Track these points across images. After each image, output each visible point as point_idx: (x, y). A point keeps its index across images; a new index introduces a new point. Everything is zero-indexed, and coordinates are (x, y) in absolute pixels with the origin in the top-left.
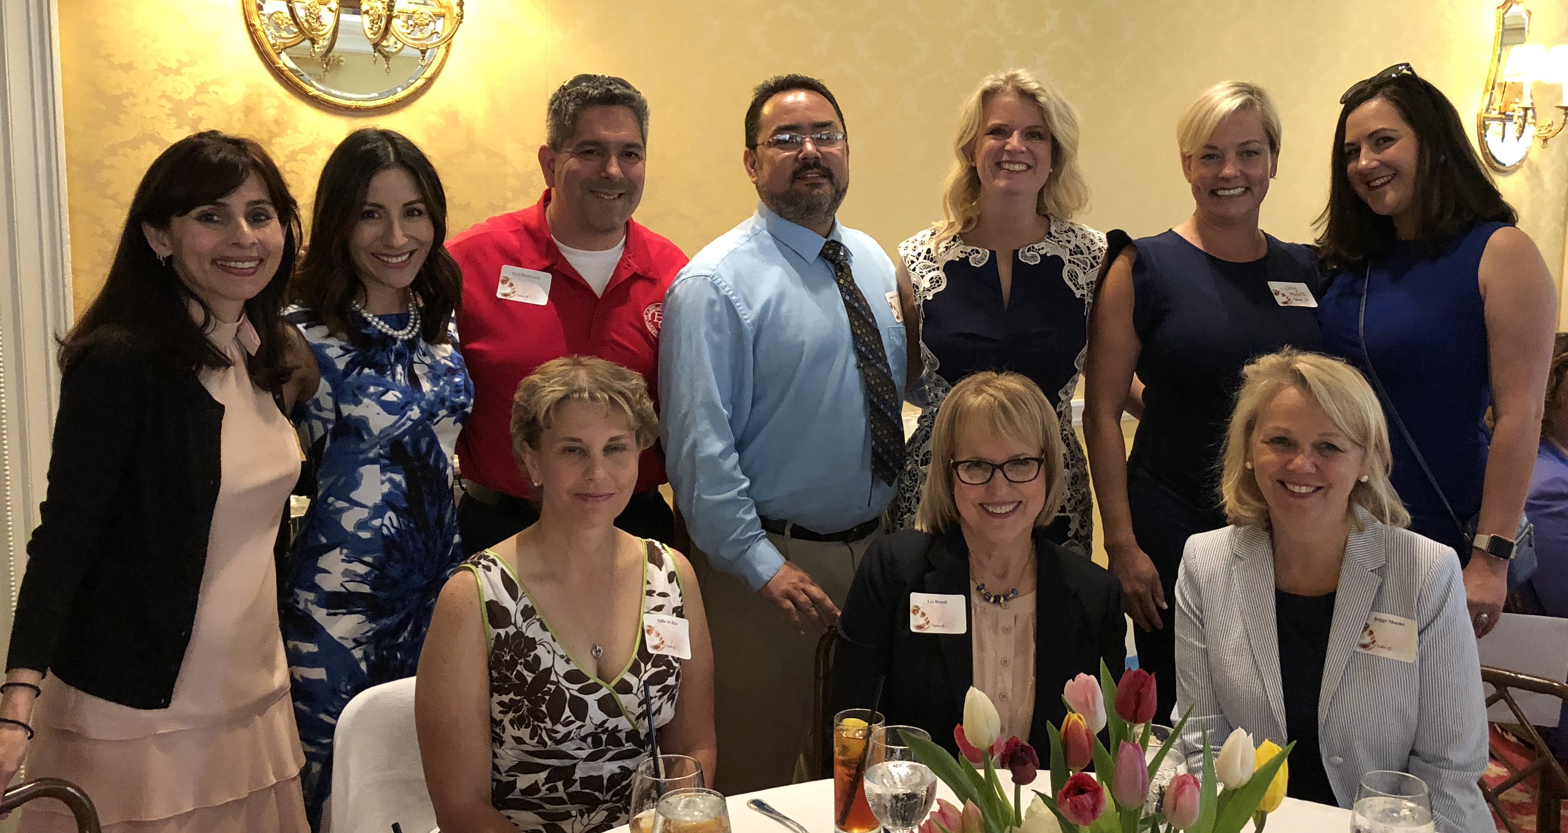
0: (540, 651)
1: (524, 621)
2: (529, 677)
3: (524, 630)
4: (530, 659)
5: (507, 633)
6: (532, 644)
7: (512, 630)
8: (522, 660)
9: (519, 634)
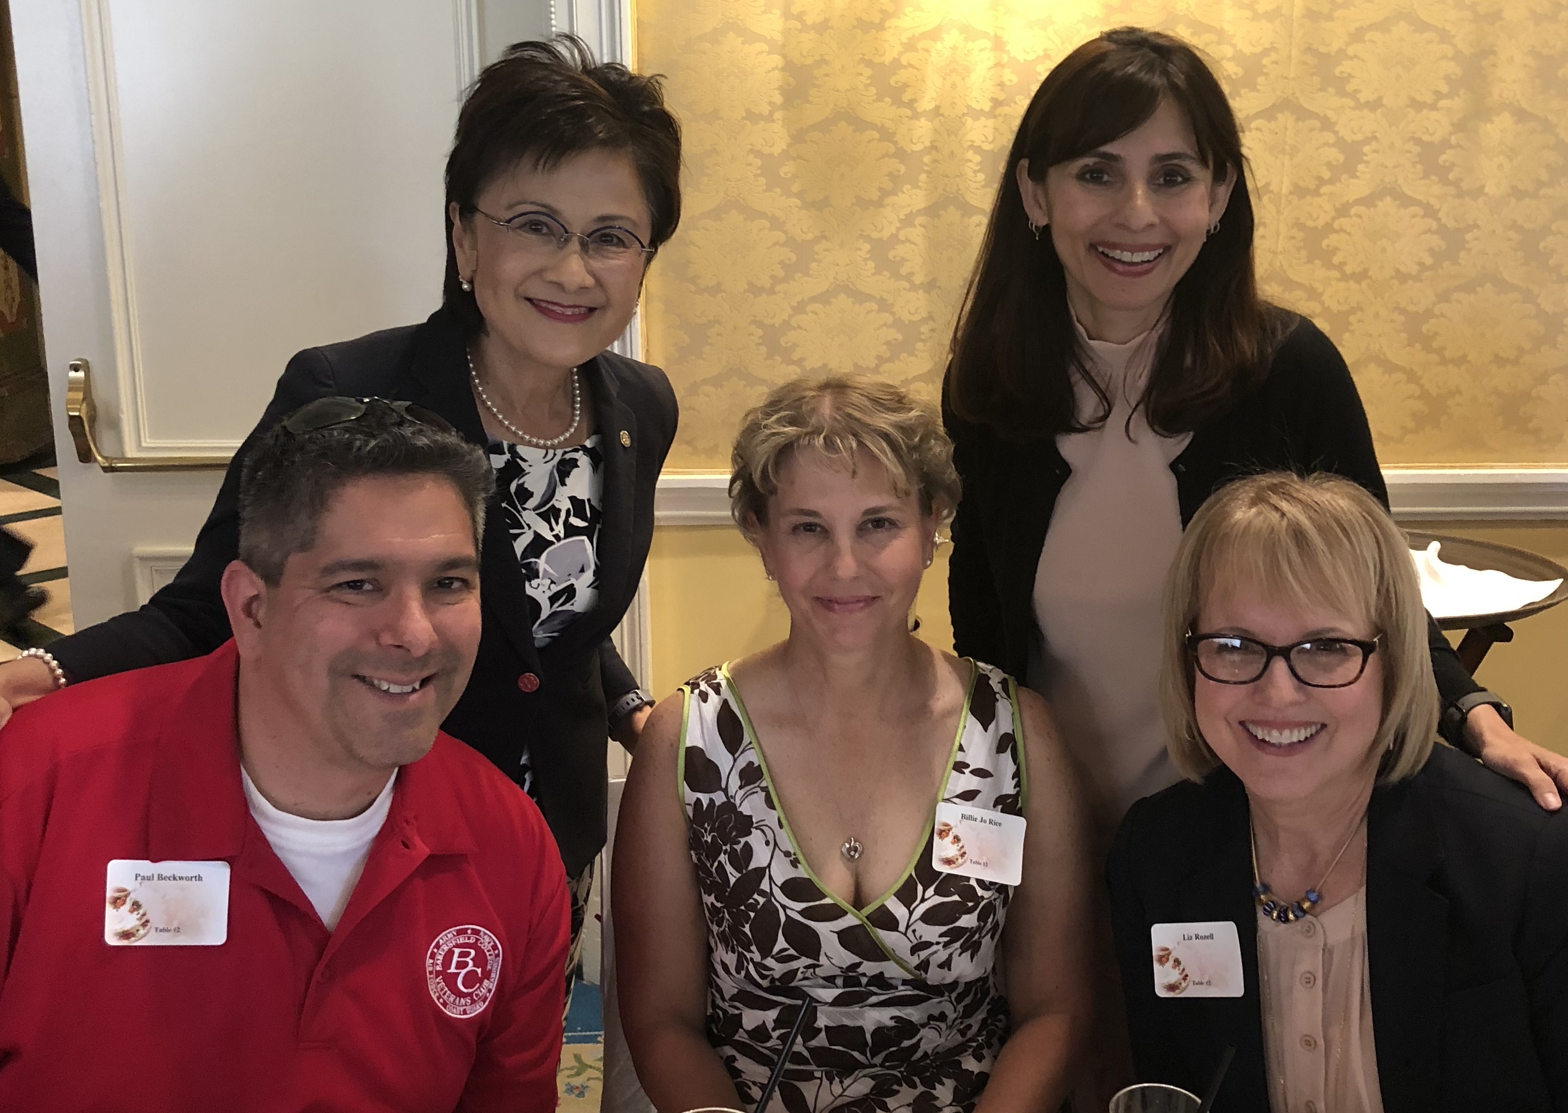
0: (755, 839)
1: (741, 788)
2: (733, 876)
3: (738, 802)
4: (738, 847)
5: (711, 800)
6: (746, 825)
7: (719, 798)
8: (728, 847)
9: (730, 806)
